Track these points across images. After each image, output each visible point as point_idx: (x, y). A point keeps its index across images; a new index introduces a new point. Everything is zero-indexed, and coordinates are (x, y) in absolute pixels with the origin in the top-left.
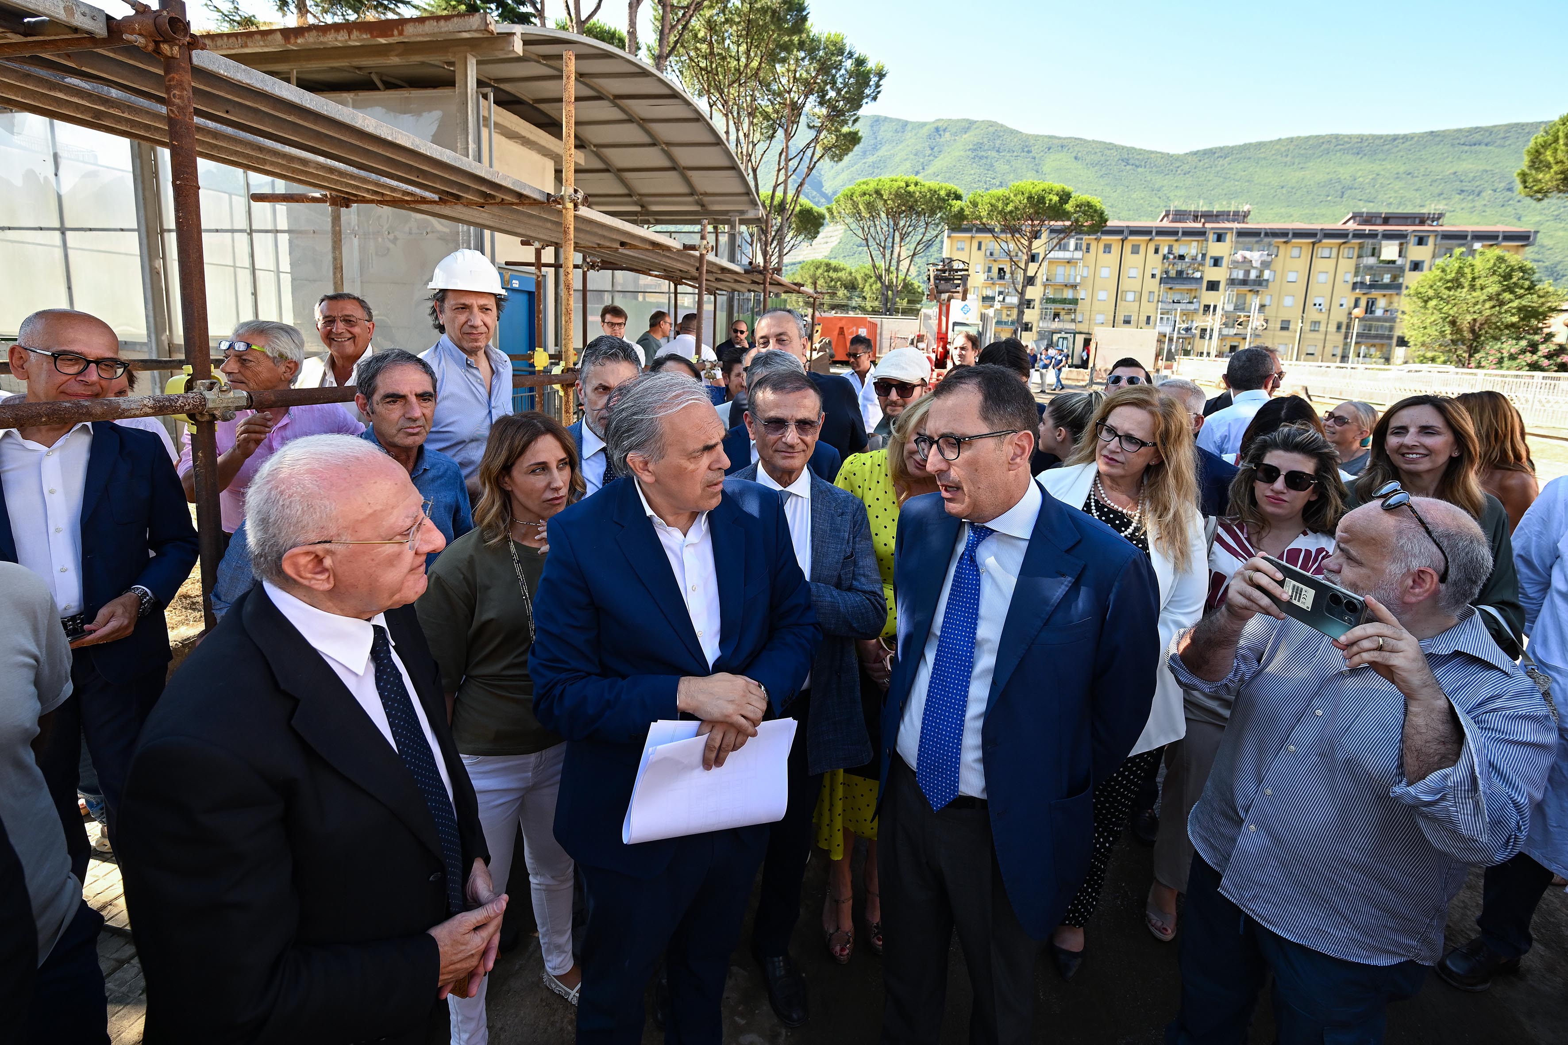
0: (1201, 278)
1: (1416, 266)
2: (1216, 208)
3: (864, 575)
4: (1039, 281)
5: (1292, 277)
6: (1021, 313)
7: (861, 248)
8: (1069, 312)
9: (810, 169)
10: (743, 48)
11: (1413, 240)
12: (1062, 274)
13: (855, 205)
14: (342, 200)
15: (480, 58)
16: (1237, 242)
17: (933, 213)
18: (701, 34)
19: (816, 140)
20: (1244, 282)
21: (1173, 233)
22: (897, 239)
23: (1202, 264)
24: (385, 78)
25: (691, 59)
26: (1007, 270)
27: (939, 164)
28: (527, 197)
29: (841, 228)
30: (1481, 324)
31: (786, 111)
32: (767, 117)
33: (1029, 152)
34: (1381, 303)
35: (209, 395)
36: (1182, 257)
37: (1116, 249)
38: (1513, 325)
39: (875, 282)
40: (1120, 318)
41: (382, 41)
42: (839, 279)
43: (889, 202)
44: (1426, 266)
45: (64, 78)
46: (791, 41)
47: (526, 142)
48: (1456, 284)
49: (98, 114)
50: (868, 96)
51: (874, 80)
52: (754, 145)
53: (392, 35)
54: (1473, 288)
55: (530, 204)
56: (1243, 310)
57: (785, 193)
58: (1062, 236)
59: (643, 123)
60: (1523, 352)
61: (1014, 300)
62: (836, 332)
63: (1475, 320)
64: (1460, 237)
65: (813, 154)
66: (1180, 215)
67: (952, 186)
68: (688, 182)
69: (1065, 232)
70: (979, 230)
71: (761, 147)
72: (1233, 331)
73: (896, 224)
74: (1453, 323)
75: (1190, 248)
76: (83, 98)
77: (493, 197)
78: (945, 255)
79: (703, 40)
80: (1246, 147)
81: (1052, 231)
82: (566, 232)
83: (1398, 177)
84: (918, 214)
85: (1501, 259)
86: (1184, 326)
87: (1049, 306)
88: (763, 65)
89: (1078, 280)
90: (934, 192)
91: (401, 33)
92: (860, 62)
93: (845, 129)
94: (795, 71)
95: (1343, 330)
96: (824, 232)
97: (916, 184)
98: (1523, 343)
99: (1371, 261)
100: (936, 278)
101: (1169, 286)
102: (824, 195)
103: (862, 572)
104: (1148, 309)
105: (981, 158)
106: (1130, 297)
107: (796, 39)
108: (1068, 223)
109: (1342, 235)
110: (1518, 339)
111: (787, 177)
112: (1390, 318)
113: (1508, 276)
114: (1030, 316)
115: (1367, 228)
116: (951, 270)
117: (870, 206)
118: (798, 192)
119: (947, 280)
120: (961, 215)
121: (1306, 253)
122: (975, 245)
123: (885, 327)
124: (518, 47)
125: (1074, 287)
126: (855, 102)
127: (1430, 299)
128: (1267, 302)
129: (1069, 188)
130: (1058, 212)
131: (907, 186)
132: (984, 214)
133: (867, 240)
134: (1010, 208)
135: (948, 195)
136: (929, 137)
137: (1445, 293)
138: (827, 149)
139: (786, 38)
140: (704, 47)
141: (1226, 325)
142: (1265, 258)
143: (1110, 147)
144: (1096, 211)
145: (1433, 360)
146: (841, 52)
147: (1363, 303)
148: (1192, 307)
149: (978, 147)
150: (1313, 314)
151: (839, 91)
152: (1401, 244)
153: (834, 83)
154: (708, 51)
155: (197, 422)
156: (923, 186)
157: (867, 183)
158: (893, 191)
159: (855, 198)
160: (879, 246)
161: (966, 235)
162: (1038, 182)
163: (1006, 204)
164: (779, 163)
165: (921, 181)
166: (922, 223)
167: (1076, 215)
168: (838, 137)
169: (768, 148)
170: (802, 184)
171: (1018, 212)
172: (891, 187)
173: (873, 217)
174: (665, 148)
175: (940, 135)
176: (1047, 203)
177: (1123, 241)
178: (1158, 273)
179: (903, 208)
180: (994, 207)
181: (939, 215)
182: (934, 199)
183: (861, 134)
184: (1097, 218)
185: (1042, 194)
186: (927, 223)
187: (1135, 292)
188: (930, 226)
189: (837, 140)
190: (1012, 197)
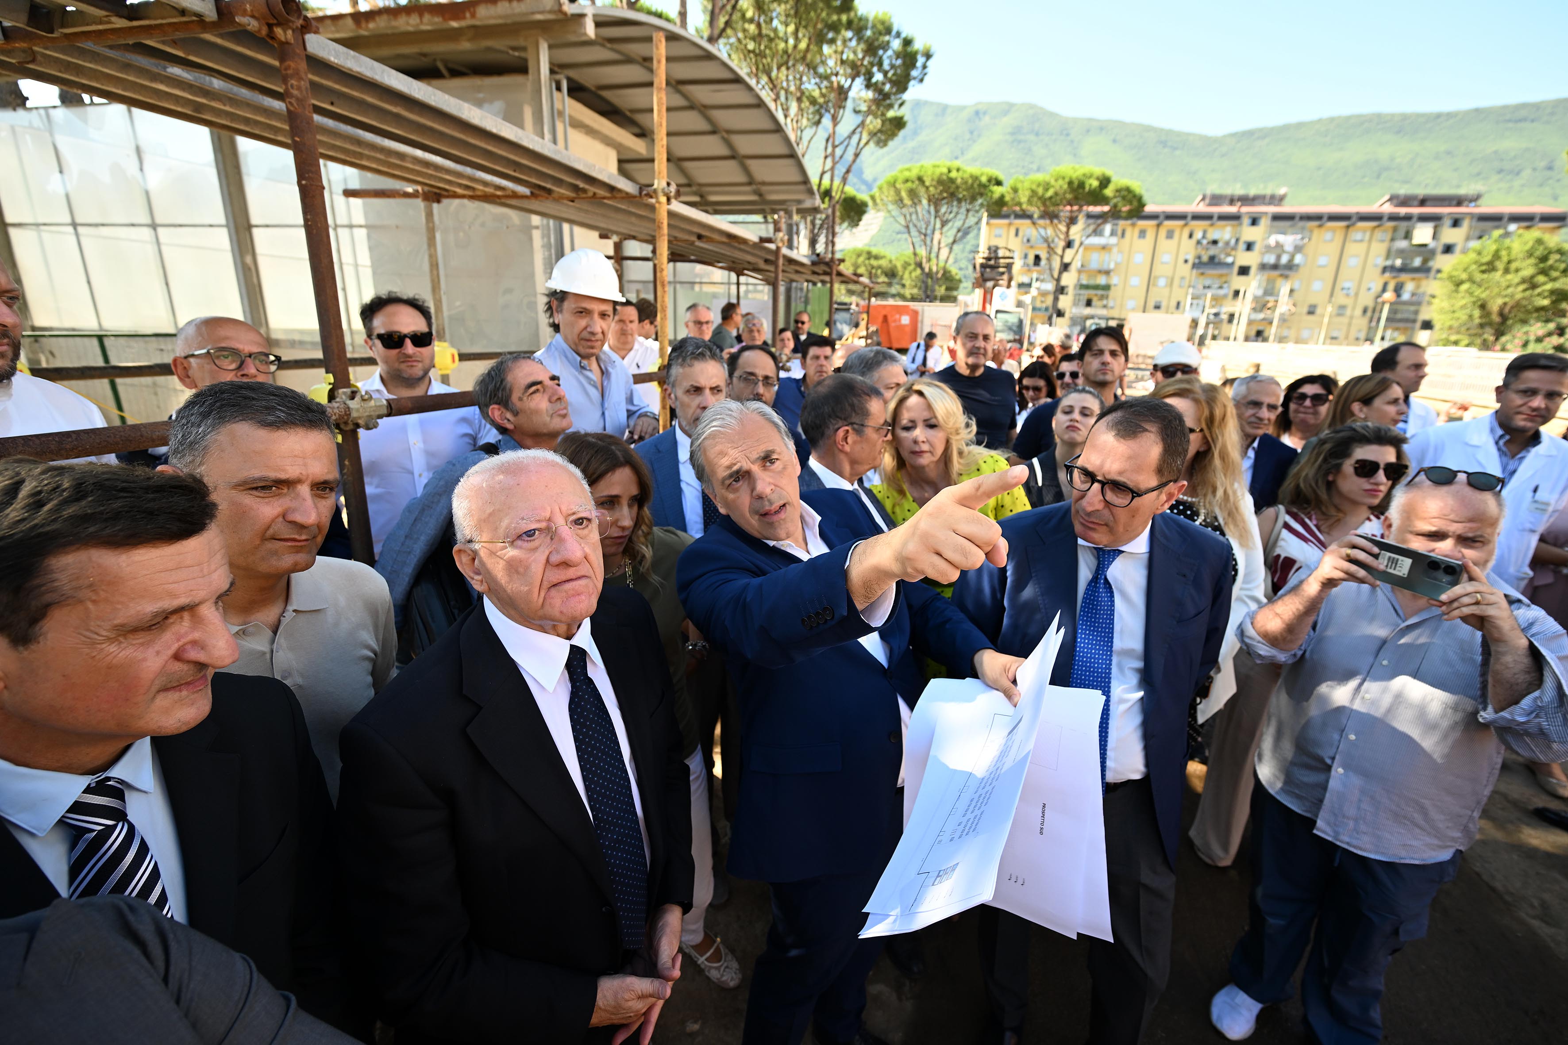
0: (1233, 263)
1: (1448, 249)
2: (1252, 192)
4: (1073, 268)
5: (1322, 261)
6: (1056, 299)
7: (899, 236)
8: (1102, 298)
9: (857, 155)
10: (791, 28)
11: (1448, 222)
12: (1096, 260)
13: (898, 192)
14: (434, 196)
15: (552, 42)
16: (1271, 227)
17: (973, 199)
18: (749, 14)
19: (862, 124)
20: (1275, 267)
21: (1208, 217)
22: (938, 225)
23: (1234, 248)
24: (450, 65)
25: (739, 40)
26: (1043, 255)
27: (978, 149)
28: (620, 191)
29: (882, 215)
30: (1512, 307)
31: (832, 96)
32: (813, 102)
33: (1068, 135)
34: (1409, 287)
35: (353, 404)
36: (1215, 242)
37: (1151, 234)
38: (1543, 309)
39: (915, 270)
40: (1151, 304)
41: (454, 24)
42: (880, 267)
43: (931, 189)
44: (1458, 249)
45: (165, 68)
46: (839, 20)
47: (590, 131)
48: (1490, 267)
49: (199, 107)
50: (914, 78)
51: (921, 60)
52: (803, 129)
53: (464, 18)
54: (1507, 271)
55: (623, 198)
56: (1271, 294)
57: (832, 180)
58: (1100, 221)
59: (703, 109)
60: (1550, 334)
61: (1050, 286)
62: (880, 319)
63: (1505, 304)
64: (1495, 219)
65: (860, 140)
66: (1216, 200)
67: (995, 172)
68: (746, 170)
69: (1103, 217)
70: (1018, 216)
71: (808, 134)
72: (1261, 316)
73: (937, 211)
74: (1483, 307)
75: (1224, 233)
76: (183, 90)
77: (584, 191)
79: (751, 21)
80: (1286, 128)
81: (1089, 216)
82: (659, 228)
83: (1437, 157)
84: (960, 201)
85: (1539, 242)
86: (1214, 311)
87: (1083, 292)
88: (812, 47)
89: (1112, 266)
90: (975, 178)
91: (473, 16)
92: (907, 42)
93: (891, 114)
94: (842, 53)
95: (1369, 314)
96: (866, 218)
97: (958, 170)
98: (1551, 326)
99: (1403, 244)
100: (982, 265)
101: (1201, 271)
102: (865, 182)
104: (1178, 294)
105: (1020, 142)
106: (1162, 282)
107: (844, 18)
108: (1106, 208)
109: (1376, 218)
110: (1547, 321)
111: (835, 163)
112: (1417, 302)
113: (1544, 259)
114: (1065, 302)
115: (1403, 211)
116: (997, 258)
117: (912, 193)
118: (844, 180)
119: (992, 268)
120: (1001, 201)
121: (1339, 236)
122: (1013, 231)
123: (926, 314)
124: (590, 30)
125: (1107, 273)
126: (901, 83)
127: (1461, 283)
128: (1296, 286)
129: (1109, 173)
130: (1097, 197)
131: (950, 171)
132: (1024, 199)
133: (907, 227)
134: (1050, 193)
135: (990, 180)
136: (969, 120)
137: (1478, 277)
138: (873, 134)
139: (835, 17)
140: (752, 28)
141: (1254, 310)
142: (1300, 243)
143: (1149, 129)
144: (1135, 196)
145: (1456, 343)
146: (888, 31)
147: (1391, 286)
148: (1222, 292)
149: (1016, 131)
150: (1340, 298)
151: (885, 73)
152: (1436, 228)
153: (880, 64)
154: (756, 32)
155: (342, 432)
156: (964, 172)
157: (909, 170)
158: (936, 177)
159: (898, 186)
160: (920, 232)
161: (1005, 221)
162: (1077, 166)
163: (1047, 190)
164: (826, 148)
165: (964, 167)
166: (963, 210)
167: (1115, 201)
168: (883, 122)
169: (815, 134)
170: (848, 171)
171: (1058, 198)
172: (933, 174)
173: (915, 204)
174: (725, 135)
175: (980, 119)
176: (1087, 188)
177: (1158, 226)
178: (1191, 258)
179: (945, 195)
180: (1034, 193)
181: (980, 201)
182: (975, 186)
183: (905, 119)
184: (1135, 203)
185: (1082, 178)
186: (968, 211)
187: (1167, 277)
188: (971, 214)
189: (883, 125)
190: (1053, 182)
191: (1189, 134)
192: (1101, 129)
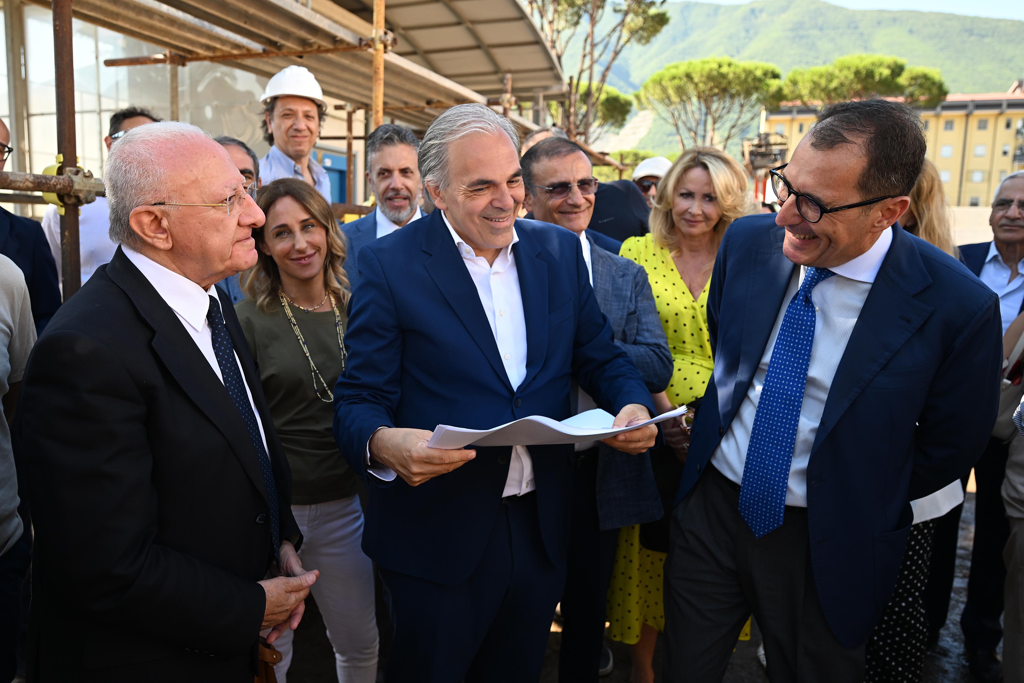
3: (648, 331)
7: (671, 138)
9: (617, 53)
13: (664, 90)
14: (180, 58)
17: (748, 94)
19: (622, 23)
22: (710, 122)
27: (756, 46)
33: (856, 28)
35: (76, 179)
37: (959, 125)
40: (966, 199)
43: (701, 86)
52: (559, 32)
55: (345, 50)
57: (591, 78)
65: (619, 38)
67: (771, 66)
68: (492, 60)
70: (800, 110)
71: (567, 33)
73: (708, 108)
78: (763, 131)
82: (375, 88)
84: (732, 96)
90: (749, 73)
93: (653, 11)
96: (631, 120)
97: (730, 65)
100: (752, 153)
103: (645, 327)
105: (802, 37)
106: (977, 177)
111: (593, 62)
116: (768, 145)
117: (680, 91)
118: (603, 79)
119: (763, 155)
120: (779, 95)
122: (796, 126)
129: (902, 60)
130: (889, 86)
131: (720, 66)
132: (805, 92)
133: (676, 126)
134: (834, 84)
135: (765, 74)
136: (744, 18)
138: (633, 33)
144: (934, 83)
149: (797, 27)
155: (65, 205)
156: (737, 66)
157: (676, 67)
158: (705, 73)
159: (664, 83)
160: (690, 130)
161: (787, 117)
162: (864, 55)
163: (830, 81)
164: (584, 48)
165: (734, 61)
166: (736, 107)
167: (911, 89)
168: (645, 20)
169: (573, 35)
170: (608, 69)
171: (844, 89)
172: (702, 69)
173: (682, 101)
174: (470, 25)
175: (756, 17)
176: (877, 78)
177: (968, 116)
178: (1011, 149)
179: (716, 91)
180: (816, 85)
181: (754, 96)
182: (750, 80)
183: (668, 15)
184: (935, 91)
185: (871, 67)
186: (742, 106)
187: (983, 172)
188: (745, 109)
189: (644, 23)
190: (837, 72)
191: (999, 20)
192: (894, 20)
